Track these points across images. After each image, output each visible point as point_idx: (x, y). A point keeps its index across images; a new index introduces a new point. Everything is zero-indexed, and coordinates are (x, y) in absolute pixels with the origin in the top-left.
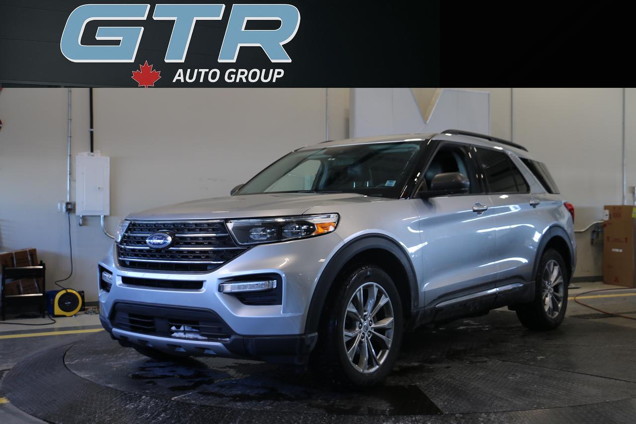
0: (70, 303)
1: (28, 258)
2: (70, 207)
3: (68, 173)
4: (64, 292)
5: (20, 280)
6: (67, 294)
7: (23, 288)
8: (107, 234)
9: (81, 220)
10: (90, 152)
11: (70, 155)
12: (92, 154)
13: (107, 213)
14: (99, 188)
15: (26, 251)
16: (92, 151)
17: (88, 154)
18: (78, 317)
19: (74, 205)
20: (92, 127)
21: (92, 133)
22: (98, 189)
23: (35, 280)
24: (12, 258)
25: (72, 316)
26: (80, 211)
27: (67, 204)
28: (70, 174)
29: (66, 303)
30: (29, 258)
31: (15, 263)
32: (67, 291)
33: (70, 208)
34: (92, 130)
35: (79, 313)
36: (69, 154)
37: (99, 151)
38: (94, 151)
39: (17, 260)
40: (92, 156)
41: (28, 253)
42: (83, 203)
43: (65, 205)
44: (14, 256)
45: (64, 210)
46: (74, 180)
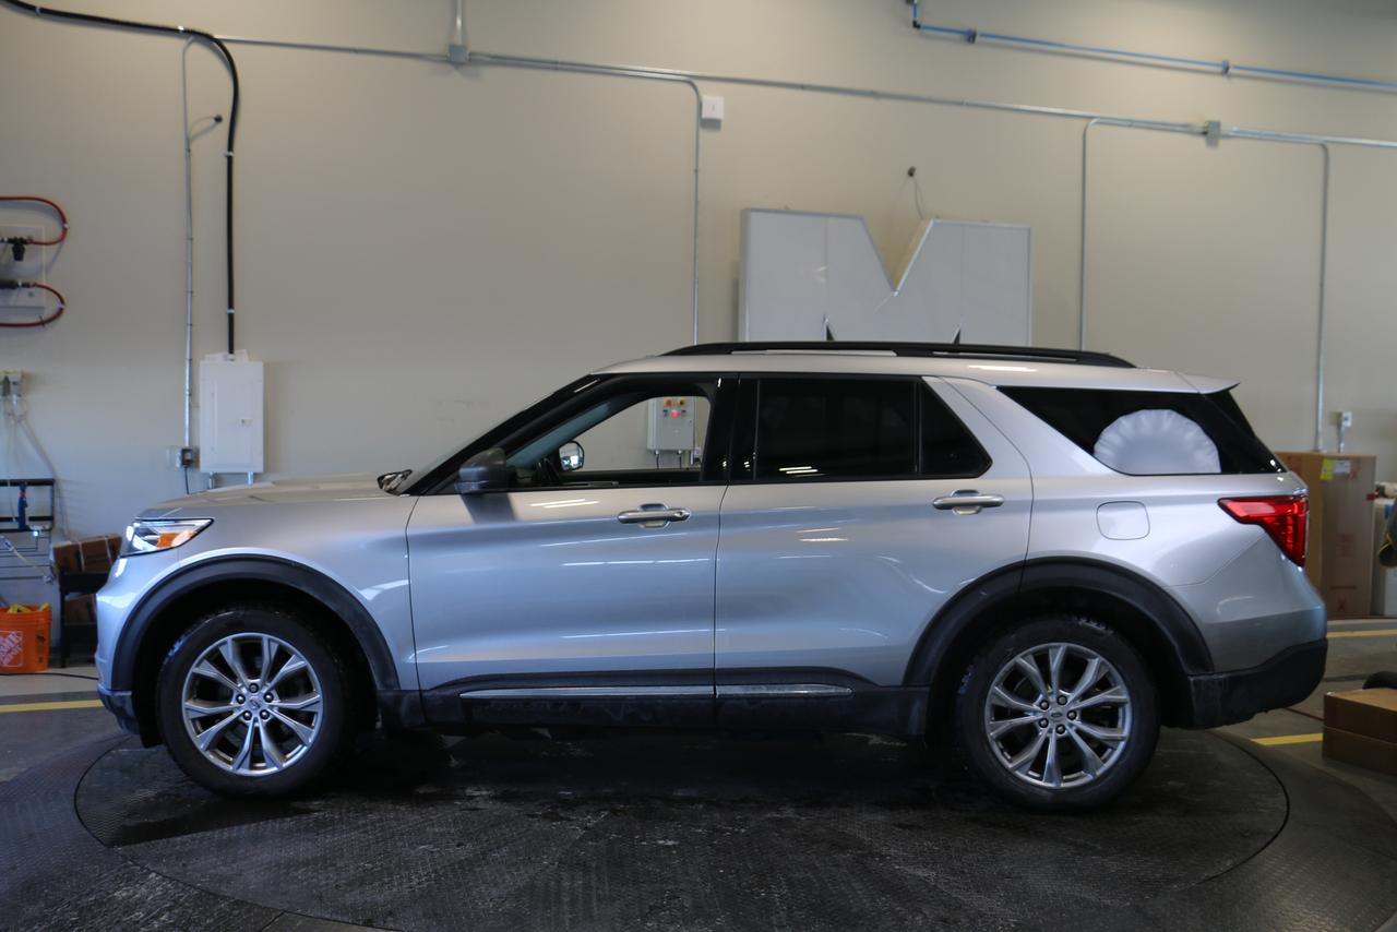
1: (106, 554)
2: (188, 456)
3: (187, 393)
5: (92, 594)
9: (210, 479)
10: (227, 353)
11: (191, 360)
12: (231, 356)
13: (260, 469)
14: (243, 421)
15: (104, 541)
16: (231, 351)
17: (224, 356)
19: (198, 454)
20: (231, 306)
21: (231, 317)
22: (240, 422)
24: (78, 554)
26: (207, 464)
27: (184, 451)
28: (190, 395)
30: (109, 555)
31: (83, 562)
33: (189, 459)
34: (232, 311)
36: (188, 357)
37: (245, 351)
38: (236, 351)
39: (87, 558)
40: (232, 360)
41: (107, 543)
42: (212, 449)
43: (179, 454)
44: (81, 551)
45: (178, 463)
46: (198, 407)
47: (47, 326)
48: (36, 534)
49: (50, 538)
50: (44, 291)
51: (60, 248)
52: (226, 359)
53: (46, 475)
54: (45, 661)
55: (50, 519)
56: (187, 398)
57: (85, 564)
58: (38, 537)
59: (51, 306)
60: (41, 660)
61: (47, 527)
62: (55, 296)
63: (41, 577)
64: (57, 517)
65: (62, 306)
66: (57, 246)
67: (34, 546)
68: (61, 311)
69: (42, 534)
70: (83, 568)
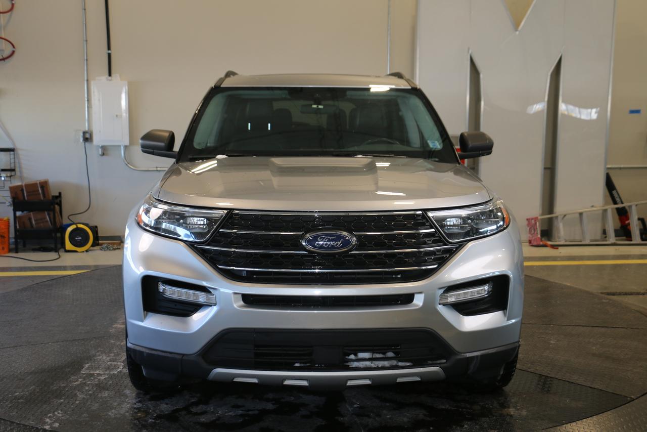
0: (80, 238)
1: (38, 191)
2: (87, 136)
3: (86, 99)
4: (73, 227)
5: (32, 213)
6: (78, 229)
7: (35, 221)
8: (128, 165)
9: (100, 149)
10: (107, 76)
11: (87, 80)
12: (110, 78)
13: (127, 143)
14: (117, 116)
15: (36, 184)
16: (110, 74)
17: (107, 78)
18: (90, 253)
19: (91, 135)
20: (109, 48)
21: (109, 55)
22: (115, 116)
23: (46, 213)
24: (22, 190)
25: (83, 252)
26: (98, 140)
27: (84, 133)
28: (88, 100)
29: (77, 239)
30: (40, 191)
31: (25, 195)
32: (77, 226)
33: (87, 138)
34: (110, 52)
35: (92, 248)
36: (86, 79)
37: (118, 75)
38: (113, 75)
39: (27, 192)
40: (110, 80)
41: (39, 185)
42: (100, 132)
43: (82, 134)
44: (24, 188)
45: (81, 140)
46: (91, 107)
47: (6, 60)
48: (3, 179)
49: (11, 181)
50: (4, 41)
51: (11, 16)
52: (108, 80)
53: (10, 146)
54: (6, 250)
55: (14, 170)
56: (86, 102)
57: (27, 196)
58: (4, 180)
59: (8, 50)
60: (3, 248)
61: (9, 175)
62: (9, 44)
63: (5, 203)
64: (17, 170)
65: (14, 49)
66: (8, 14)
67: (3, 186)
68: (13, 52)
69: (7, 179)
70: (26, 198)
